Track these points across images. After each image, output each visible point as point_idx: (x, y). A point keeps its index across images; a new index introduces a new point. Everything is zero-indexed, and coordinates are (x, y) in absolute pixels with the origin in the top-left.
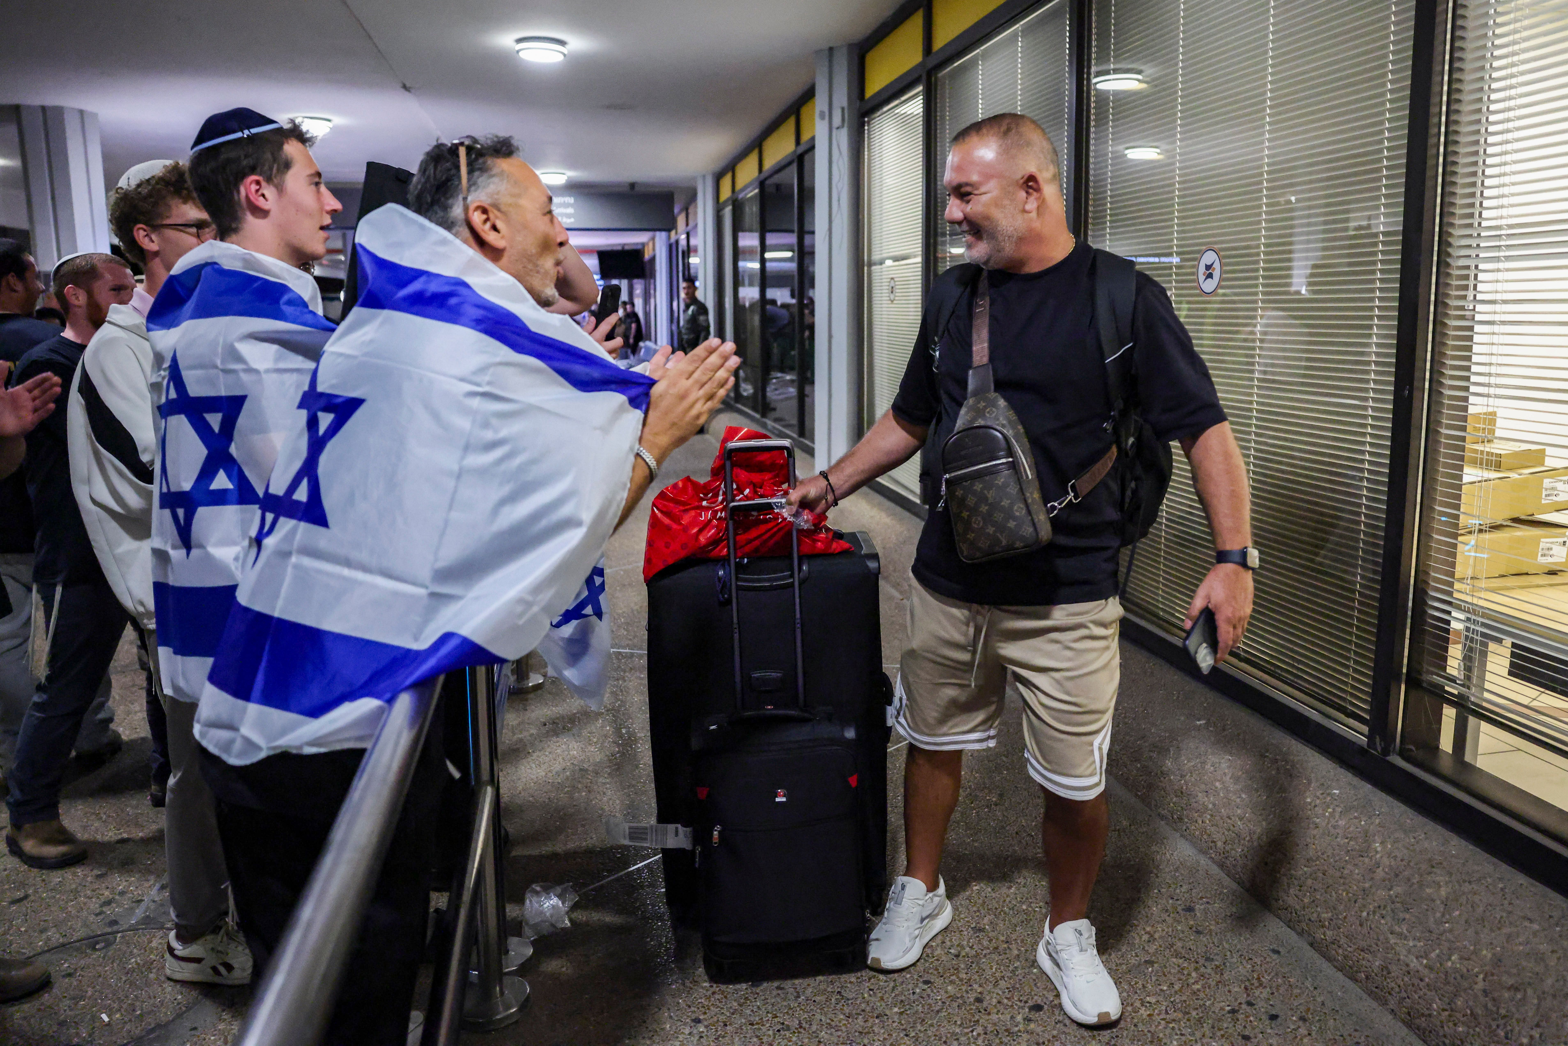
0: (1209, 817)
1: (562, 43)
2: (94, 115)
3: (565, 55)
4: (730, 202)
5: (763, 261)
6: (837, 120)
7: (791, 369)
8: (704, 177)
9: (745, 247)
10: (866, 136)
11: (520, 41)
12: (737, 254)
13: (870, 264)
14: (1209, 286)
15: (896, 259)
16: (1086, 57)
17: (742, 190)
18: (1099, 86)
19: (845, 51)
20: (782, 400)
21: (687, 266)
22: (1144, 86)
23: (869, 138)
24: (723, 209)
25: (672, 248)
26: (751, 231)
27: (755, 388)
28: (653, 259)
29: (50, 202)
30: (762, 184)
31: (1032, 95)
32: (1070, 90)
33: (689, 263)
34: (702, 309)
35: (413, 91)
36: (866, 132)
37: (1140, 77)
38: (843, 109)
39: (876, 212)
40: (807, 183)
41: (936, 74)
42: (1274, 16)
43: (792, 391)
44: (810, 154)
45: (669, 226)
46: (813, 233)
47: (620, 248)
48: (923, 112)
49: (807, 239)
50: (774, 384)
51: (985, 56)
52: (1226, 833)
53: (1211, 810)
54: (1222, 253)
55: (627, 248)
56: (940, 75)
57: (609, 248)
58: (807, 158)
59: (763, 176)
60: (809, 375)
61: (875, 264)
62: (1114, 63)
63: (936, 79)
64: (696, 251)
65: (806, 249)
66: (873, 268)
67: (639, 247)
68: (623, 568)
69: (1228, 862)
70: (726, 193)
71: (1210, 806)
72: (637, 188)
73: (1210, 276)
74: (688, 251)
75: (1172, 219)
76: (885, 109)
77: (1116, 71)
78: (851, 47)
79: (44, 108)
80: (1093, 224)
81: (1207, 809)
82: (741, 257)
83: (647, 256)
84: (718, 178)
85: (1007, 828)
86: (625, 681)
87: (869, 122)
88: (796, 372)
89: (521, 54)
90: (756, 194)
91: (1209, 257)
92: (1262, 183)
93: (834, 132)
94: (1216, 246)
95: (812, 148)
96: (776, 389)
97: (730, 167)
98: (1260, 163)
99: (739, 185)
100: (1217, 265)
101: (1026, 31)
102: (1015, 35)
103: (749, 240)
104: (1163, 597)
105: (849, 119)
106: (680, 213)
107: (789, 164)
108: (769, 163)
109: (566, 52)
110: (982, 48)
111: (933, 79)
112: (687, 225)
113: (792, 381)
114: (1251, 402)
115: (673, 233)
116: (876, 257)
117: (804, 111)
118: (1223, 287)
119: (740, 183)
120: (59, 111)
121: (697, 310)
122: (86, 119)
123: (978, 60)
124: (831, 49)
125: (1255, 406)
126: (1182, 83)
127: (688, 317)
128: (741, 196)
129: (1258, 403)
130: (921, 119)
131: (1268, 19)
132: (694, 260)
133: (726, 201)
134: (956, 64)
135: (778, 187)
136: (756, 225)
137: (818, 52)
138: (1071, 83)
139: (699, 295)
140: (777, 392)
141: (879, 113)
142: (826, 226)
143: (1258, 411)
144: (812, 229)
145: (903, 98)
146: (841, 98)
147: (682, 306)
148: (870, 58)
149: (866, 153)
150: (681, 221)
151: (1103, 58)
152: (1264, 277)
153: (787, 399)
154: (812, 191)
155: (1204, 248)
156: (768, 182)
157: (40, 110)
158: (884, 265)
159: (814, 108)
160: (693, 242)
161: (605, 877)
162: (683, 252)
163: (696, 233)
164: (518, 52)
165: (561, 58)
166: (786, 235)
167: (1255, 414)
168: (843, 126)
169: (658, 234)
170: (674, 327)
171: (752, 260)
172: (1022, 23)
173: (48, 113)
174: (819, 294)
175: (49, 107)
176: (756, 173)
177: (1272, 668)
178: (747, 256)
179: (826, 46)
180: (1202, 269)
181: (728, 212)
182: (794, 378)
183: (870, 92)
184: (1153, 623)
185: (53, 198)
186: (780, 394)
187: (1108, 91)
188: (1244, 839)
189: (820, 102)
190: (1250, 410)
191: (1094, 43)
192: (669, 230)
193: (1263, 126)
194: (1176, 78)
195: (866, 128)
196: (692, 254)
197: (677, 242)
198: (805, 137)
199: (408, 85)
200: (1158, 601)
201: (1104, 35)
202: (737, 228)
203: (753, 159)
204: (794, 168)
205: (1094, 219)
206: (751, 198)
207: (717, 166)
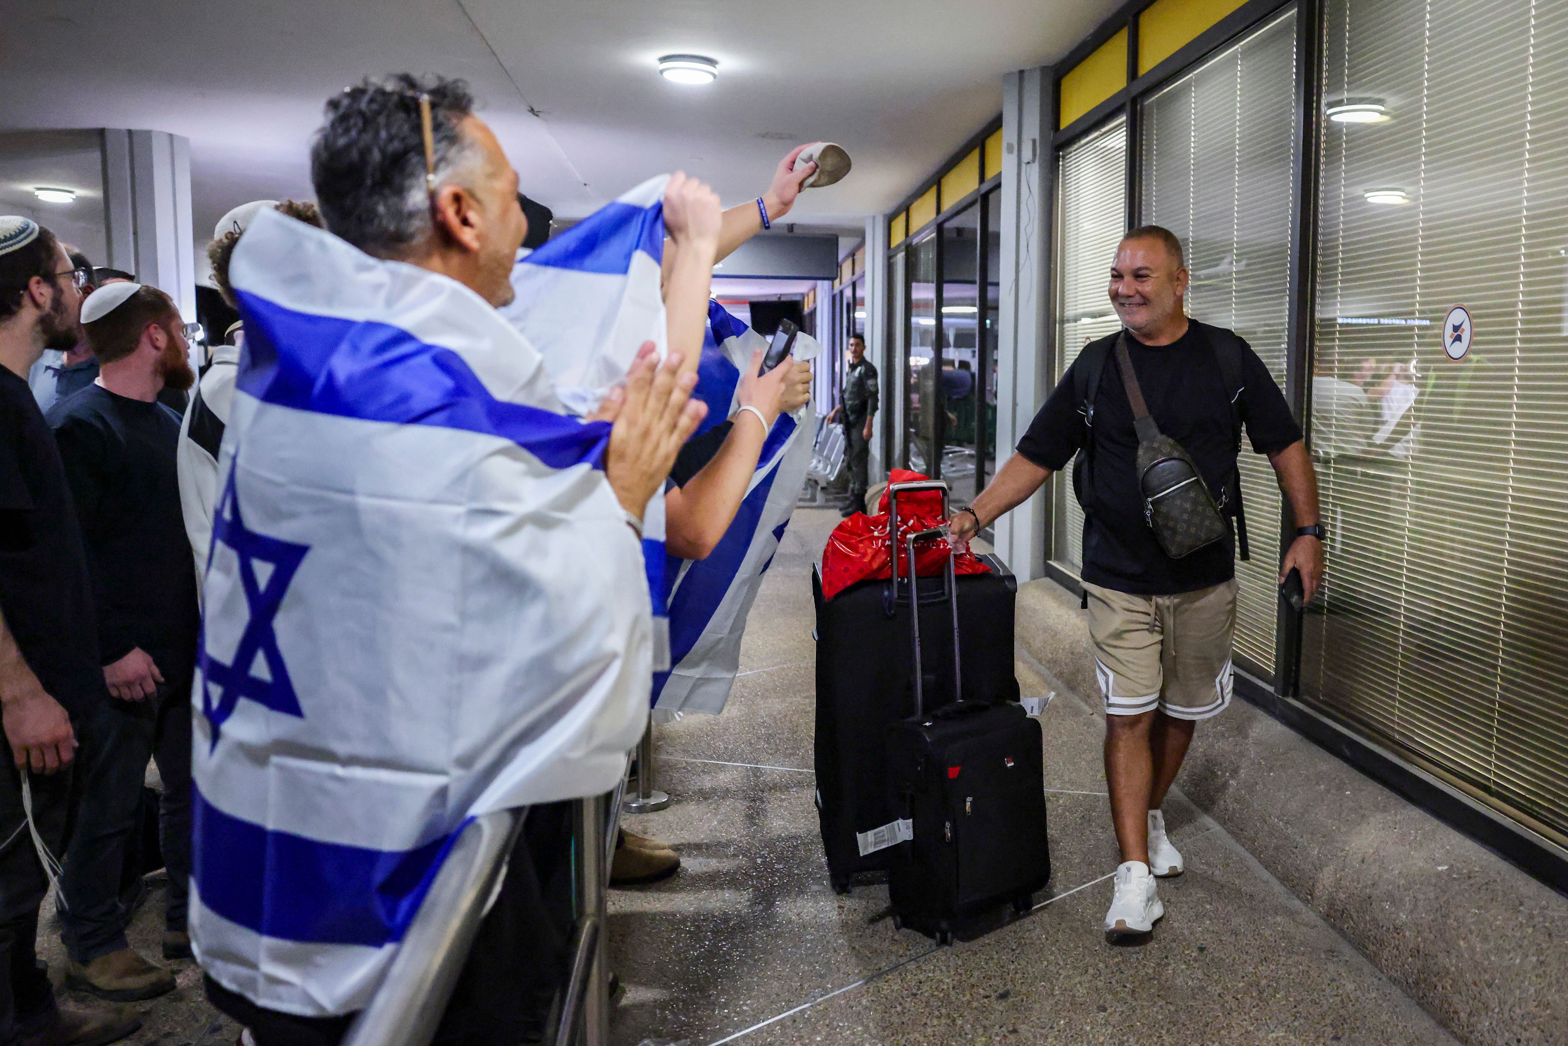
0: (1450, 982)
1: (711, 62)
2: (185, 140)
3: (715, 76)
4: (903, 247)
5: (939, 317)
6: (1027, 154)
7: (970, 442)
8: (874, 218)
9: (917, 300)
10: (1061, 172)
11: (664, 59)
12: (909, 306)
13: (1063, 322)
14: (1457, 350)
15: (1093, 316)
16: (1315, 83)
17: (918, 233)
18: (1333, 118)
19: (1037, 76)
20: (958, 478)
21: (852, 322)
22: (1385, 118)
23: (1064, 176)
24: (896, 255)
25: (835, 299)
26: (928, 281)
27: (928, 465)
28: (813, 313)
29: (131, 237)
30: (940, 228)
31: (1254, 126)
32: (1297, 123)
33: (854, 318)
34: (871, 372)
35: (540, 114)
36: (1061, 168)
37: (1382, 108)
38: (1034, 141)
39: (1070, 260)
40: (991, 228)
41: (1142, 101)
42: (1535, 36)
43: (971, 467)
44: (997, 192)
45: (831, 274)
46: (997, 284)
47: (775, 299)
48: (1126, 145)
49: (991, 292)
50: (951, 459)
51: (1199, 80)
52: (1471, 1002)
53: (1453, 973)
54: (1472, 312)
55: (783, 299)
56: (1146, 103)
57: (764, 299)
58: (991, 196)
59: (941, 218)
60: (991, 450)
61: (1068, 321)
62: (1348, 91)
63: (1142, 107)
64: (863, 304)
65: (989, 304)
66: (1066, 325)
67: (798, 298)
68: (766, 670)
69: (1473, 1037)
70: (898, 237)
71: (1453, 969)
72: (796, 231)
73: (1458, 338)
74: (855, 303)
75: (1415, 272)
76: (1083, 142)
77: (1351, 102)
78: (1044, 70)
79: (130, 132)
80: (1323, 277)
81: (1448, 973)
82: (914, 311)
83: (806, 310)
84: (890, 219)
85: (1209, 989)
86: (763, 802)
87: (1064, 157)
88: (975, 446)
89: (666, 75)
90: (933, 239)
91: (1457, 317)
92: (1520, 230)
93: (1024, 166)
94: (1465, 304)
95: (998, 186)
96: (952, 466)
97: (905, 208)
98: (1517, 206)
99: (914, 228)
100: (1466, 326)
101: (1247, 52)
102: (1234, 57)
103: (924, 292)
104: (1399, 717)
105: (1040, 154)
106: (844, 260)
107: (971, 204)
108: (949, 203)
109: (716, 73)
110: (1195, 72)
111: (1139, 107)
112: (853, 273)
113: (971, 456)
114: (1505, 488)
115: (837, 282)
116: (1070, 312)
117: (991, 143)
118: (1475, 352)
119: (915, 226)
120: (147, 135)
121: (866, 372)
122: (175, 144)
123: (1190, 85)
124: (1022, 72)
125: (1511, 492)
126: (1427, 113)
127: (852, 380)
128: (915, 241)
129: (1514, 489)
130: (1124, 153)
131: (1528, 40)
132: (860, 315)
133: (898, 246)
134: (1165, 91)
135: (959, 231)
136: (933, 275)
137: (1007, 76)
138: (1297, 113)
139: (867, 354)
140: (954, 469)
141: (1076, 147)
142: (1013, 276)
143: (1514, 498)
144: (995, 281)
145: (1104, 130)
146: (1033, 129)
147: (846, 368)
148: (1067, 84)
149: (1060, 192)
150: (846, 268)
151: (1336, 85)
152: (1523, 341)
153: (965, 477)
154: (997, 236)
155: (1452, 305)
156: (947, 225)
157: (126, 135)
158: (1079, 323)
159: (1000, 140)
160: (859, 293)
161: (729, 1034)
162: (848, 305)
163: (863, 283)
164: (661, 72)
165: (710, 79)
166: (968, 286)
167: (1510, 501)
168: (1034, 161)
169: (819, 283)
170: (836, 392)
171: (926, 316)
172: (1242, 43)
173: (135, 139)
174: (1003, 354)
175: (137, 131)
176: (933, 215)
177: (1529, 805)
178: (921, 310)
179: (1015, 70)
180: (1449, 330)
181: (900, 258)
182: (973, 452)
183: (1065, 123)
184: (1386, 747)
185: (135, 233)
186: (954, 471)
187: (1342, 123)
188: (1493, 1010)
189: (1008, 133)
190: (1505, 497)
191: (1325, 67)
192: (832, 279)
193: (1521, 164)
194: (1421, 107)
195: (1061, 163)
196: (858, 308)
197: (841, 292)
198: (990, 174)
199: (536, 109)
200: (1393, 721)
201: (1337, 57)
202: (910, 277)
203: (930, 198)
204: (977, 209)
205: (1323, 270)
206: (928, 242)
207: (890, 206)
